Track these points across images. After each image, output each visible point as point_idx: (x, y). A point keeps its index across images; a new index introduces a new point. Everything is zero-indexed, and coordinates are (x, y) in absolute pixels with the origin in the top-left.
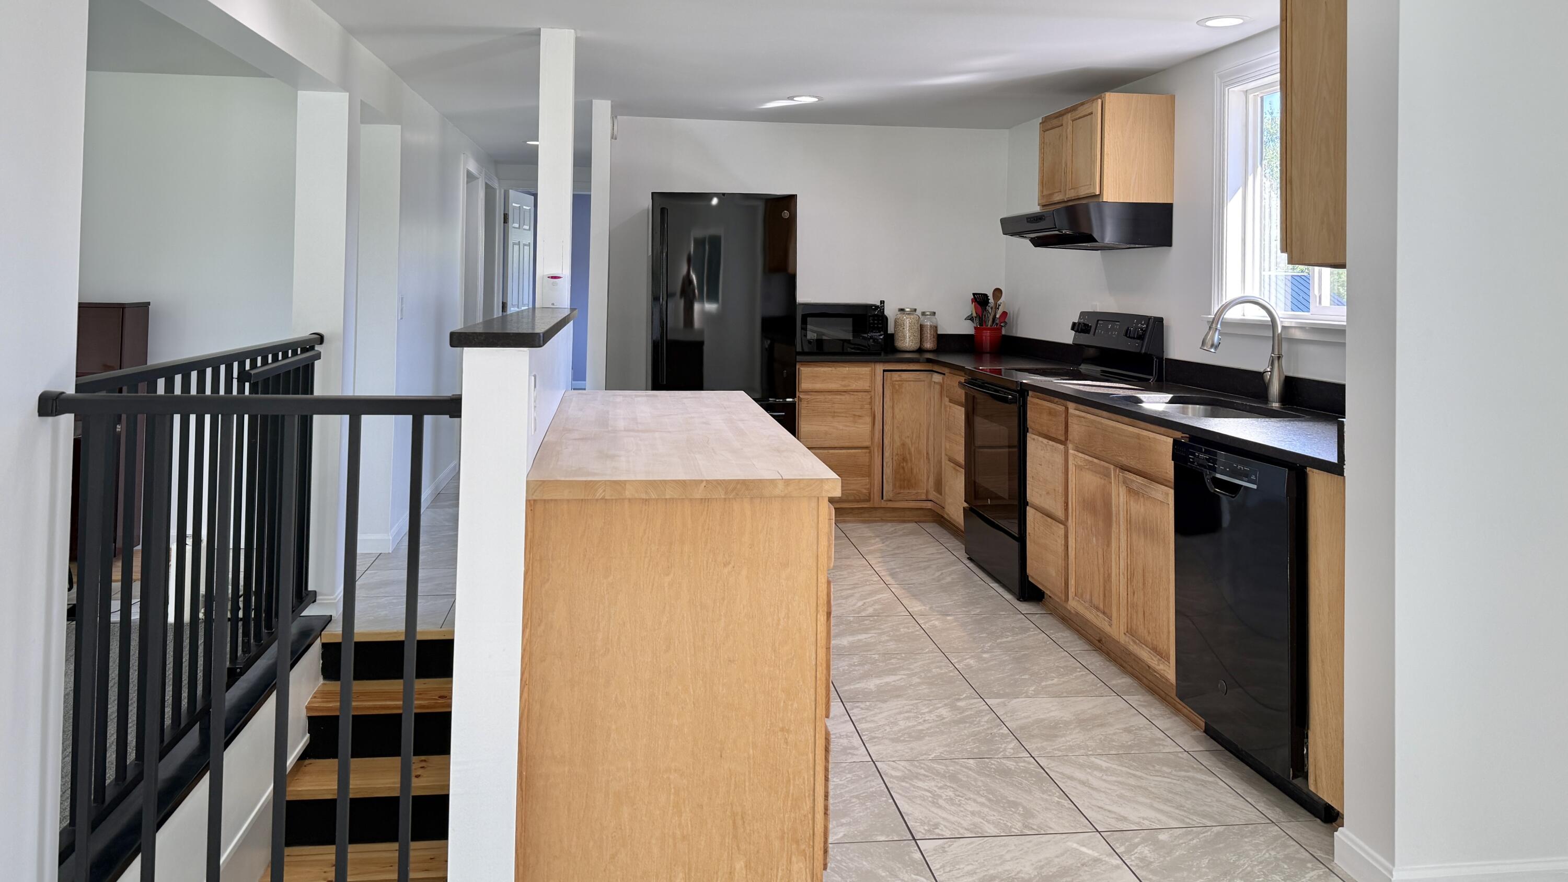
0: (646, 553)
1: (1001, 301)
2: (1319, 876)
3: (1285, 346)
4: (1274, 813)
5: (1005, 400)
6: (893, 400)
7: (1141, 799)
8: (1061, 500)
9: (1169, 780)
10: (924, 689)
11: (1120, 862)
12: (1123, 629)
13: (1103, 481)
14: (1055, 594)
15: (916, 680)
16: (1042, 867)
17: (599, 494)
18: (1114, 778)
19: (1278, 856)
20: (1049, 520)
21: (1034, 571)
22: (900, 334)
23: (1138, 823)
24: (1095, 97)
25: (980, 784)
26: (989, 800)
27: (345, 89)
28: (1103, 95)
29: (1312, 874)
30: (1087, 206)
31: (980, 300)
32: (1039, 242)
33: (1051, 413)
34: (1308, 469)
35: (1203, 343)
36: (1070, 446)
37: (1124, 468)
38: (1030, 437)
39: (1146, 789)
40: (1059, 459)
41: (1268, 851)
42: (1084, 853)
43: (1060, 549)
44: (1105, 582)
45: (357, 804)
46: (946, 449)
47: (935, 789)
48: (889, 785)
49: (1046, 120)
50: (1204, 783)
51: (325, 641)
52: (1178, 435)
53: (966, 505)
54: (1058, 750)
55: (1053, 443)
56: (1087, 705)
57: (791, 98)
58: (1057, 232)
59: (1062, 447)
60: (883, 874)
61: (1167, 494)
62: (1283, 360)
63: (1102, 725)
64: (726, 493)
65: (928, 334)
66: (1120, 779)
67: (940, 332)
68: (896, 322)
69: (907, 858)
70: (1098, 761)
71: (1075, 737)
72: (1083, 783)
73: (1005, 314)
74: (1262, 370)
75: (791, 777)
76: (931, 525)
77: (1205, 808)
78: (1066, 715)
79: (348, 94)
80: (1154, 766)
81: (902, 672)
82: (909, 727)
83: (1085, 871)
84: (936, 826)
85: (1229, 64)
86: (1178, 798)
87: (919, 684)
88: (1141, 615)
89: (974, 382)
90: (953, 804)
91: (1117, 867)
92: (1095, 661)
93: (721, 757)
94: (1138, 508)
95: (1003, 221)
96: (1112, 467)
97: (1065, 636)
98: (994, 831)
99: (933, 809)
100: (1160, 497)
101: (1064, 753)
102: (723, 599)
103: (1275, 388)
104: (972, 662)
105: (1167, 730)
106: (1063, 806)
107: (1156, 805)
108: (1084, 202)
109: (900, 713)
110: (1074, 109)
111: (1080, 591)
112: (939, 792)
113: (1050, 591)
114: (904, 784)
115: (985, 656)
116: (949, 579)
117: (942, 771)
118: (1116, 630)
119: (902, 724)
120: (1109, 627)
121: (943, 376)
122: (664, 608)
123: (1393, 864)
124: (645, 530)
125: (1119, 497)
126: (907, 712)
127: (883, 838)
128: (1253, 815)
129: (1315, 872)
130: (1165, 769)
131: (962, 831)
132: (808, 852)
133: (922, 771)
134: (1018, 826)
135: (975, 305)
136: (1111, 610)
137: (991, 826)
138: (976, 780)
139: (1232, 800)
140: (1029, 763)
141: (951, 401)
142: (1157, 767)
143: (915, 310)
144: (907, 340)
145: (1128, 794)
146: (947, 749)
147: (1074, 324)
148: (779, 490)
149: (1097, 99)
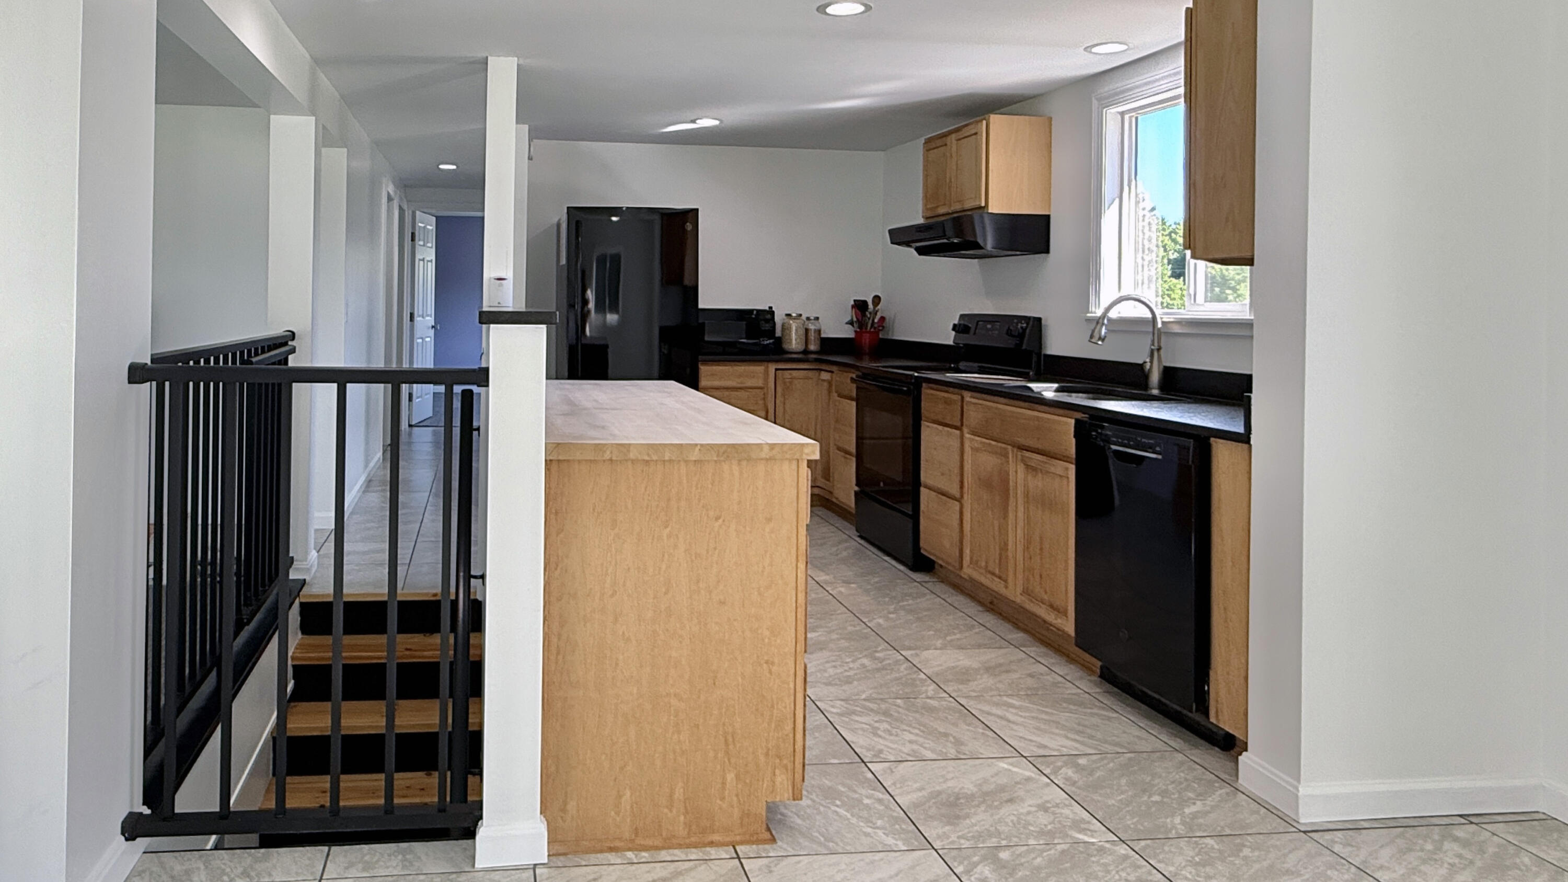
0: (647, 508)
1: (879, 307)
2: (1227, 794)
3: (1163, 338)
4: (1176, 743)
5: (900, 392)
6: (783, 395)
7: (1057, 731)
8: (957, 479)
9: (1076, 716)
10: (844, 643)
11: (1048, 781)
12: (1019, 590)
13: (999, 461)
14: (948, 563)
15: (834, 636)
16: (980, 785)
17: (607, 456)
18: (1027, 714)
19: (1188, 777)
20: (944, 498)
21: (927, 545)
22: (787, 337)
23: (1058, 750)
24: (978, 118)
25: (911, 719)
26: (923, 732)
27: (313, 115)
28: (987, 116)
29: (1220, 792)
30: (971, 217)
31: (860, 306)
32: (922, 251)
33: (947, 402)
34: (1212, 439)
35: (1092, 337)
36: (965, 430)
37: (1022, 448)
38: (924, 424)
39: (1058, 723)
40: (956, 444)
41: (1177, 773)
42: (1017, 773)
43: (956, 523)
44: (1001, 549)
45: (347, 739)
46: (835, 440)
47: (872, 722)
48: (831, 720)
49: (928, 141)
50: (1109, 719)
51: (303, 600)
52: (1079, 415)
53: (857, 488)
54: (974, 691)
55: (949, 429)
56: (991, 656)
57: (694, 121)
58: (945, 241)
59: (958, 432)
60: (843, 789)
61: (1067, 469)
62: (1162, 352)
63: (1007, 671)
64: (718, 456)
65: (812, 336)
66: (1033, 714)
67: (823, 335)
68: (783, 325)
69: (861, 777)
70: (1010, 701)
71: (986, 681)
72: (1001, 718)
73: (883, 319)
74: (1141, 362)
75: (775, 702)
76: (821, 508)
77: (1114, 738)
78: (975, 665)
79: (314, 118)
80: (1061, 705)
81: (822, 630)
82: (836, 674)
83: (1020, 788)
84: (881, 751)
85: (1107, 88)
86: (1089, 731)
87: (838, 639)
88: (1038, 577)
89: (865, 376)
90: (891, 735)
91: (1047, 785)
92: (989, 619)
93: (714, 684)
94: (1037, 483)
95: (891, 232)
96: (1009, 447)
97: (959, 600)
98: (934, 756)
99: (875, 738)
100: (1059, 471)
101: (979, 694)
102: (715, 549)
103: (1155, 378)
104: (881, 621)
105: (1067, 674)
106: (988, 736)
107: (1069, 735)
108: (969, 213)
109: (827, 662)
110: (957, 130)
111: (975, 558)
112: (877, 725)
113: (942, 559)
114: (844, 718)
115: (891, 616)
116: (845, 554)
117: (875, 709)
118: (1014, 592)
119: (831, 671)
120: (1004, 589)
121: (830, 374)
122: (663, 556)
123: (1299, 781)
124: (646, 488)
125: (1018, 474)
126: (834, 661)
127: (836, 761)
128: (1159, 745)
129: (1223, 791)
130: (1072, 707)
131: (904, 756)
132: (790, 766)
133: (858, 709)
134: (952, 753)
135: (856, 312)
136: (1007, 576)
137: (929, 752)
138: (906, 715)
139: (1137, 732)
140: (950, 702)
141: (840, 396)
142: (1064, 705)
143: (801, 315)
144: (794, 343)
145: (1043, 726)
146: (876, 691)
147: (955, 326)
148: (765, 453)
149: (981, 121)
